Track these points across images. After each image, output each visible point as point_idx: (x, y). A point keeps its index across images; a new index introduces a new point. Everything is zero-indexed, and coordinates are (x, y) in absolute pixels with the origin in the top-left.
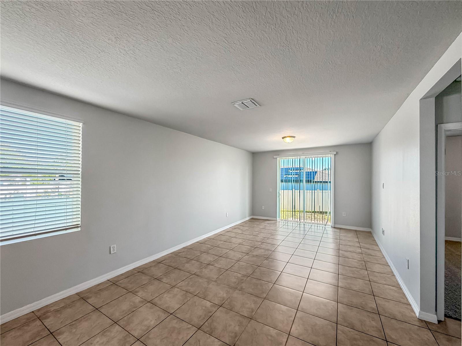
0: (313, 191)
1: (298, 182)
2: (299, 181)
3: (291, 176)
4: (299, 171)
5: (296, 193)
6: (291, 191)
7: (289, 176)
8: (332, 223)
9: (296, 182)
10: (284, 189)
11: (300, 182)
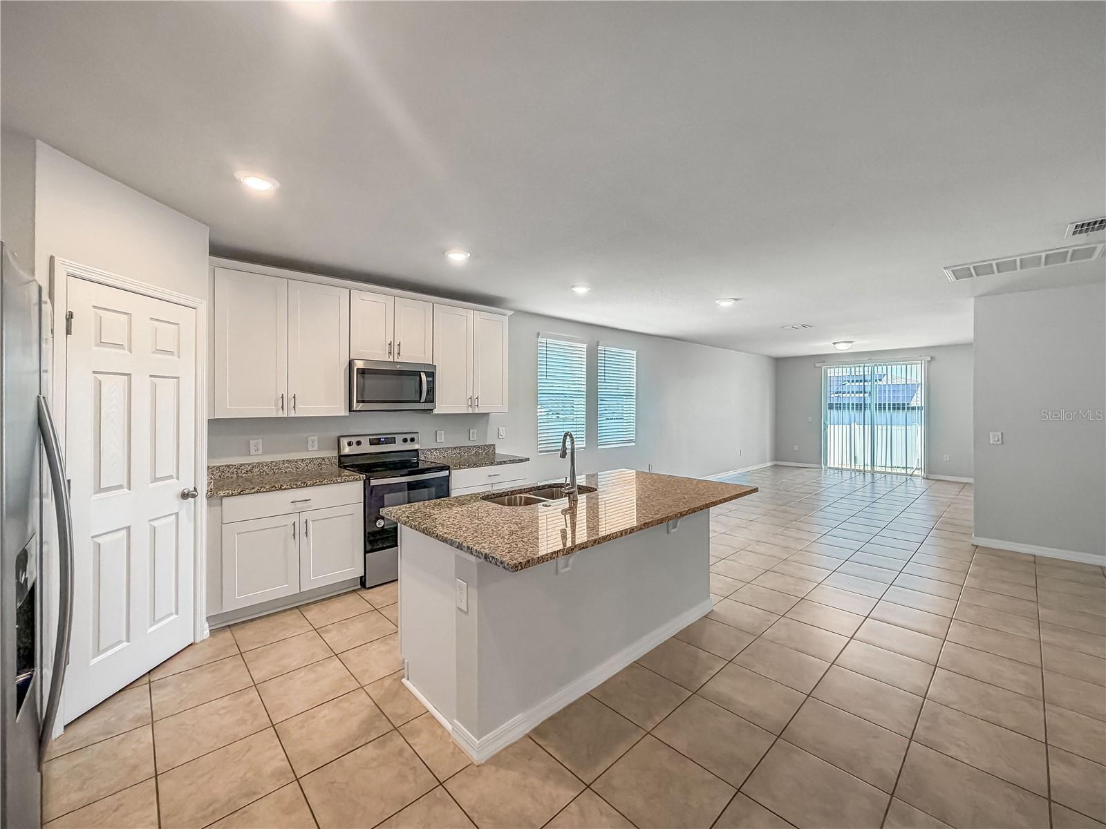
0: (889, 427)
1: (861, 408)
2: (863, 406)
3: (848, 395)
4: (862, 384)
5: (857, 432)
6: (848, 426)
7: (844, 395)
8: (924, 472)
9: (857, 409)
10: (836, 422)
11: (864, 410)
